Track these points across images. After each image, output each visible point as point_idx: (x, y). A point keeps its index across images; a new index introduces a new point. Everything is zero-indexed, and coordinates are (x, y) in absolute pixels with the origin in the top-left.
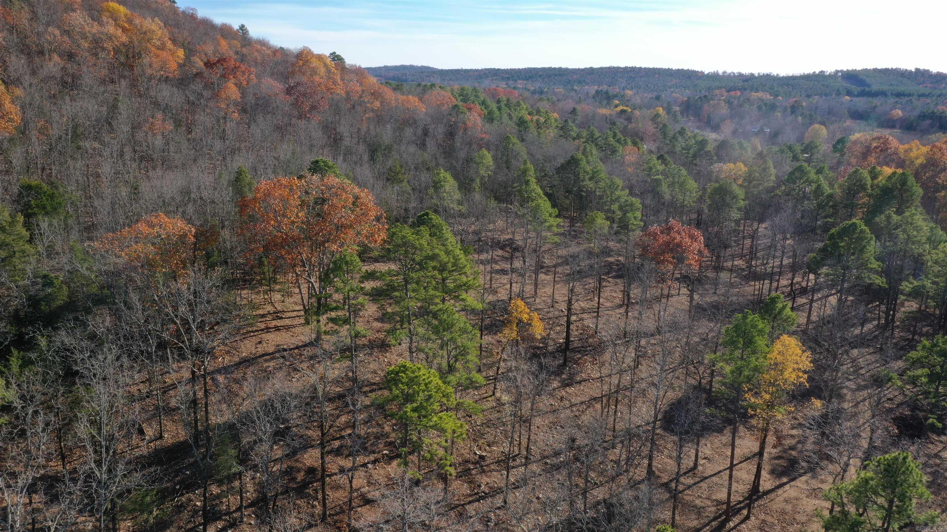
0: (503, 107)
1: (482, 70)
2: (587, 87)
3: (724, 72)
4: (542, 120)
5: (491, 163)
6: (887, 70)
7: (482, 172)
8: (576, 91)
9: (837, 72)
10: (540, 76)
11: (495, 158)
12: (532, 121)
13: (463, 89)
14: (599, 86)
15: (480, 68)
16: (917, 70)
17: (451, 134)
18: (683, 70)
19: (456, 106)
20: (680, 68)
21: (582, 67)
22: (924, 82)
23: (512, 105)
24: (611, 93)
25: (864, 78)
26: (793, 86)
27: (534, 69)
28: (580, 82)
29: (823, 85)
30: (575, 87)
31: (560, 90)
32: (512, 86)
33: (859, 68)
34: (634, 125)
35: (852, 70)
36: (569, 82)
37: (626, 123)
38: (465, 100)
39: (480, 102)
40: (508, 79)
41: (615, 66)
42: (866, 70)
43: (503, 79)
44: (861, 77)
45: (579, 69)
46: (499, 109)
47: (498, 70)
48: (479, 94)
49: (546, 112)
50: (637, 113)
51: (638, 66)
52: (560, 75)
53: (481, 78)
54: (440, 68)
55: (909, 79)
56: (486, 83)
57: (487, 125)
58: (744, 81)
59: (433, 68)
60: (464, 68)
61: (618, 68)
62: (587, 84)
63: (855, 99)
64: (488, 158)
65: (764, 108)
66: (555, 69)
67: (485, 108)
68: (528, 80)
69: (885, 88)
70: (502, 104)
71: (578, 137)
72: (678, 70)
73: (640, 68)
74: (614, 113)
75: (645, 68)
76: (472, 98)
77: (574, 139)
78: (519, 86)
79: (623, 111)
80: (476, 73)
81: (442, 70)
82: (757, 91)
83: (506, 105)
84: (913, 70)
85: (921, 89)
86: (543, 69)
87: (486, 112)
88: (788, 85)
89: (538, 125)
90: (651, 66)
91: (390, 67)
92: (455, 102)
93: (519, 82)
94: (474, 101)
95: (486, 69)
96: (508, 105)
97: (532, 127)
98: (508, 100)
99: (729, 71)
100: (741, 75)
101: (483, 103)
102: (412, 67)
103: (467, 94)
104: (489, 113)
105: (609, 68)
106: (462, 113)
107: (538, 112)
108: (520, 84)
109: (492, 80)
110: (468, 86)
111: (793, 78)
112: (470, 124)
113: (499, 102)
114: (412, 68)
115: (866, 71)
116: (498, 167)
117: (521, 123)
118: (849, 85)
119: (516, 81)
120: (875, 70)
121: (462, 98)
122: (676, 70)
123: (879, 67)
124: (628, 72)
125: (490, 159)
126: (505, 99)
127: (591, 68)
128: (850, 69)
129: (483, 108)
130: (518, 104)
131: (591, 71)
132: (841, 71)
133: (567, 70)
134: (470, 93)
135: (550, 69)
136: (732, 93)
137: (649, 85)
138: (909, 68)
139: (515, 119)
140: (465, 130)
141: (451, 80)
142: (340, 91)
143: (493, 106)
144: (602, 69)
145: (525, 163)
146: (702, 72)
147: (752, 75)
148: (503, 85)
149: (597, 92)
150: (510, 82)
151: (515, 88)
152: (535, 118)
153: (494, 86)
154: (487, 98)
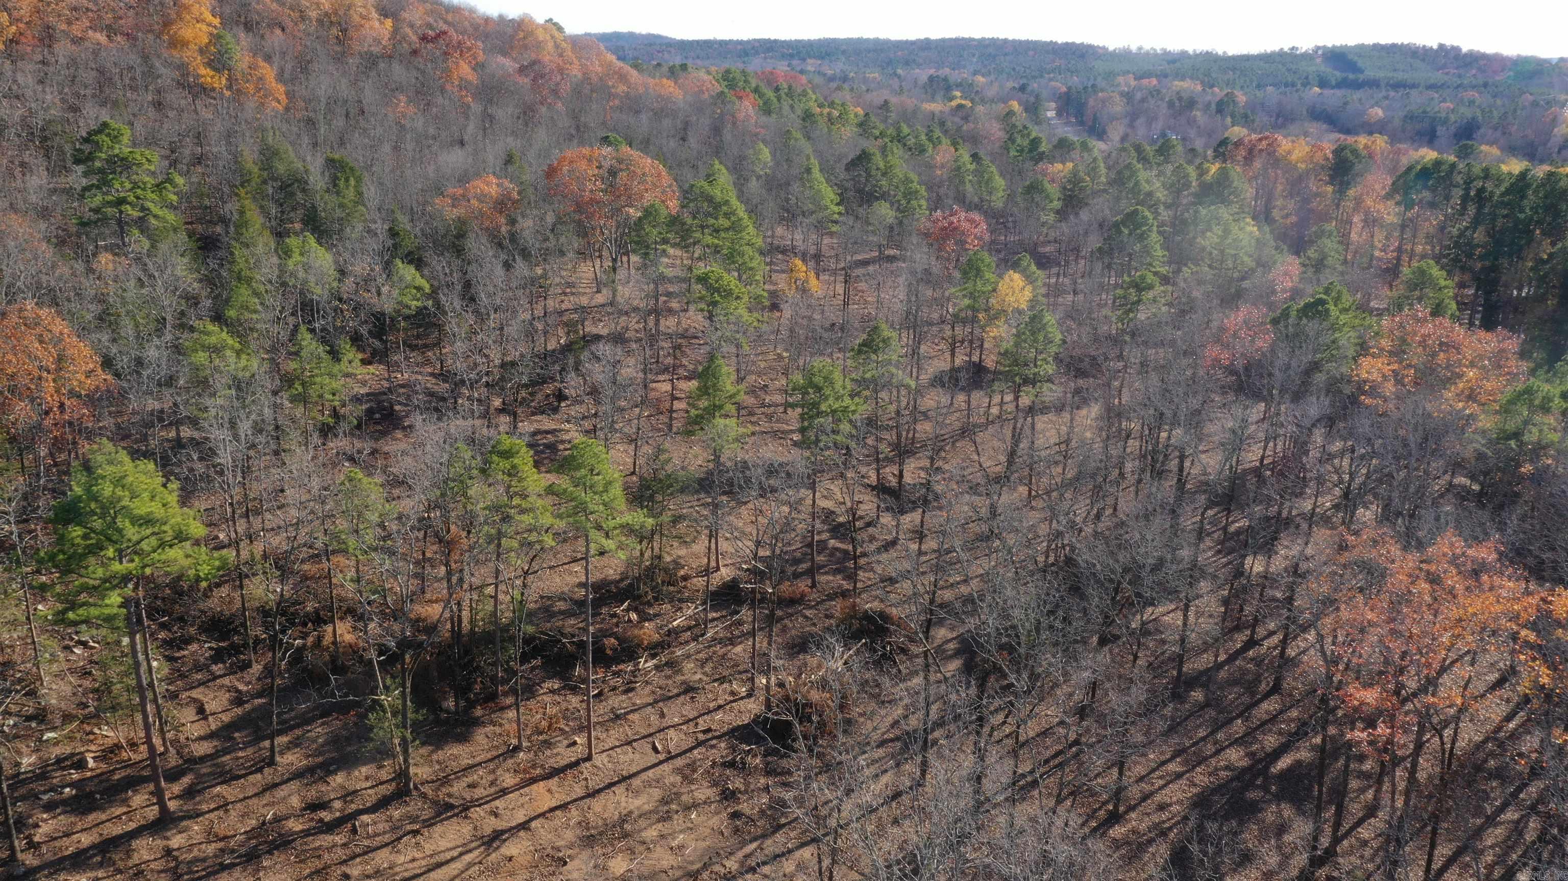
0: (784, 96)
1: (748, 42)
2: (916, 71)
4: (836, 113)
5: (769, 160)
6: (1394, 46)
7: (758, 170)
8: (899, 77)
9: (1318, 48)
10: (844, 52)
11: (773, 154)
12: (821, 115)
13: (727, 71)
14: (938, 69)
16: (1441, 46)
17: (717, 130)
18: (1073, 44)
19: (721, 94)
21: (912, 37)
22: (1444, 67)
23: (796, 94)
24: (952, 80)
26: (1242, 71)
27: (834, 40)
28: (907, 63)
29: (1289, 70)
30: (899, 71)
31: (874, 74)
32: (798, 68)
33: (1352, 43)
34: (972, 126)
36: (890, 62)
37: (961, 122)
38: (732, 85)
39: (752, 88)
40: (792, 56)
41: (966, 36)
42: (1362, 47)
43: (783, 56)
44: (1350, 57)
46: (779, 99)
47: (776, 41)
49: (843, 105)
50: (980, 109)
51: (1003, 37)
52: (875, 51)
54: (678, 38)
55: (1423, 60)
56: (755, 65)
57: (764, 119)
58: (1169, 62)
59: (671, 38)
60: (720, 38)
61: (971, 40)
62: (919, 65)
63: (1327, 92)
64: (766, 154)
66: (868, 40)
67: (760, 97)
68: (823, 58)
69: (1381, 74)
70: (782, 93)
71: (882, 135)
72: (1067, 44)
73: (1006, 40)
74: (947, 109)
75: (1014, 41)
76: (741, 84)
77: (876, 138)
78: (809, 68)
79: (960, 106)
80: (740, 47)
81: (682, 41)
82: (1183, 78)
83: (787, 94)
84: (1435, 47)
85: (1438, 77)
86: (849, 41)
87: (761, 102)
88: (1234, 69)
89: (829, 119)
92: (718, 88)
93: (809, 61)
94: (744, 88)
95: (755, 40)
96: (789, 95)
97: (822, 123)
98: (790, 88)
99: (1147, 47)
100: (1166, 53)
101: (756, 90)
102: (631, 35)
103: (734, 78)
104: (764, 104)
105: (957, 40)
106: (729, 102)
107: (832, 105)
108: (811, 65)
109: (766, 58)
110: (736, 66)
111: (1246, 58)
112: (741, 116)
113: (777, 89)
115: (1362, 50)
116: (778, 164)
117: (808, 116)
118: (1329, 70)
119: (804, 60)
120: (1376, 46)
121: (727, 83)
122: (1062, 44)
123: (1383, 42)
124: (987, 46)
125: (768, 155)
126: (785, 86)
127: (927, 39)
128: (1338, 44)
129: (757, 96)
130: (804, 94)
131: (925, 45)
132: (1324, 48)
133: (887, 42)
134: (737, 76)
135: (860, 41)
136: (1145, 82)
137: (1018, 68)
139: (799, 112)
140: (734, 124)
141: (698, 57)
142: (575, 72)
143: (770, 94)
144: (943, 40)
145: (808, 158)
146: (1104, 48)
147: (1183, 53)
148: (782, 67)
149: (931, 79)
150: (795, 62)
151: (802, 72)
152: (826, 111)
153: (769, 69)
154: (761, 84)
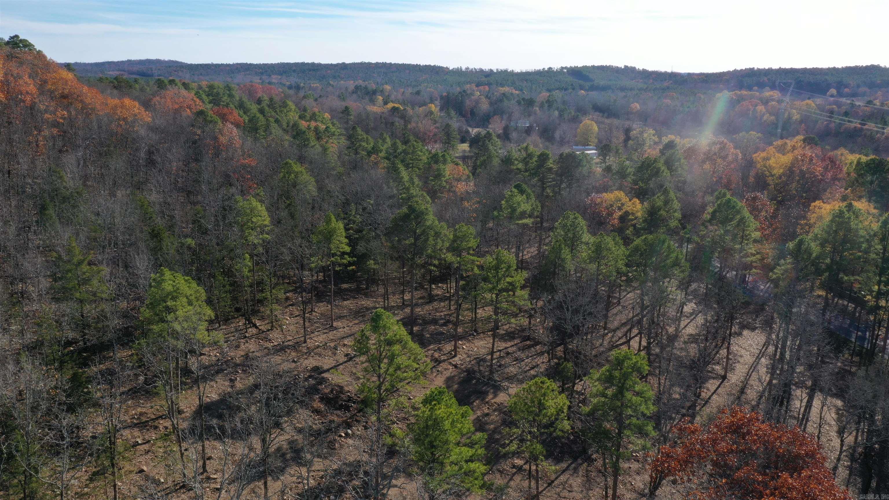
0: (267, 108)
1: (234, 65)
2: (342, 82)
3: (467, 68)
4: (321, 126)
5: (267, 223)
7: (254, 238)
8: (332, 86)
9: (563, 68)
12: (309, 128)
13: (211, 87)
14: (356, 82)
15: (231, 63)
16: (626, 67)
18: (430, 66)
19: (201, 113)
20: (428, 64)
21: (335, 62)
22: (635, 78)
23: (277, 105)
24: (368, 88)
25: (587, 74)
26: (531, 81)
27: (288, 64)
28: (334, 77)
30: (331, 82)
31: (316, 84)
32: (267, 81)
33: (580, 65)
35: (575, 67)
36: (324, 77)
38: (215, 103)
39: (237, 104)
40: (262, 73)
41: (366, 61)
43: (256, 73)
44: (583, 73)
45: (332, 65)
46: (262, 111)
47: (251, 65)
48: (234, 93)
50: (410, 110)
51: (388, 62)
52: (314, 70)
53: (233, 73)
54: (189, 63)
55: (624, 75)
56: (239, 78)
58: (486, 76)
59: (181, 63)
60: (215, 63)
61: (370, 64)
62: (342, 79)
63: (590, 93)
64: (260, 213)
65: (522, 103)
66: (308, 64)
67: (245, 113)
68: (281, 74)
69: (608, 83)
70: (264, 104)
72: (426, 66)
73: (391, 63)
74: (386, 111)
75: (395, 64)
76: (226, 99)
78: (274, 81)
79: (395, 109)
80: (228, 68)
81: (191, 65)
82: (502, 85)
83: (269, 106)
84: (623, 67)
86: (296, 64)
87: (247, 119)
89: (317, 134)
90: (400, 62)
91: (134, 61)
92: (200, 106)
93: (274, 76)
94: (228, 104)
95: (237, 64)
96: (272, 105)
98: (271, 99)
99: (471, 67)
100: (481, 71)
101: (241, 105)
103: (218, 94)
104: (250, 121)
105: (361, 64)
106: (211, 122)
108: (275, 79)
109: (245, 75)
110: (219, 83)
111: (528, 74)
113: (259, 101)
114: (158, 62)
117: (297, 132)
118: (575, 80)
119: (270, 76)
120: (593, 67)
121: (211, 98)
122: (423, 66)
125: (265, 213)
126: (266, 98)
127: (344, 63)
128: (573, 66)
129: (241, 113)
130: (284, 105)
131: (343, 66)
132: (566, 68)
133: (320, 65)
134: (221, 92)
135: (303, 64)
136: (483, 87)
137: (402, 80)
138: (619, 66)
139: (286, 126)
140: (217, 149)
141: (201, 74)
143: (254, 108)
144: (353, 64)
146: (447, 68)
147: (491, 70)
148: (256, 80)
149: (356, 88)
150: (264, 77)
151: (271, 84)
152: (311, 125)
153: (249, 82)
154: (245, 99)
